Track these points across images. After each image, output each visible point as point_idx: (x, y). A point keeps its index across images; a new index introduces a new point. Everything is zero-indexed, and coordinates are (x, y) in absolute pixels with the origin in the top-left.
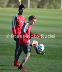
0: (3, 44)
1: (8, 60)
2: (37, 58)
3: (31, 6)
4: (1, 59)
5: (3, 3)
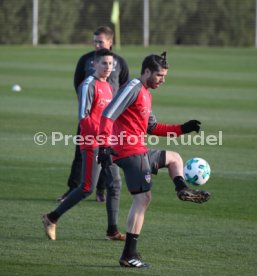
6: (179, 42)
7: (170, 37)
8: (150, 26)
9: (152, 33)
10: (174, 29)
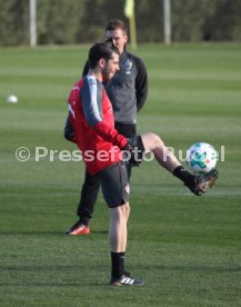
0: (70, 194)
1: (92, 256)
2: (210, 248)
3: (178, 34)
4: (65, 253)
5: (62, 26)
6: (207, 38)
7: (196, 33)
8: (172, 19)
9: (174, 28)
10: (201, 21)
